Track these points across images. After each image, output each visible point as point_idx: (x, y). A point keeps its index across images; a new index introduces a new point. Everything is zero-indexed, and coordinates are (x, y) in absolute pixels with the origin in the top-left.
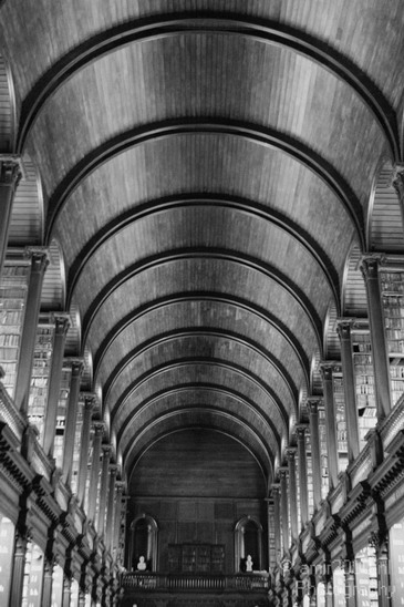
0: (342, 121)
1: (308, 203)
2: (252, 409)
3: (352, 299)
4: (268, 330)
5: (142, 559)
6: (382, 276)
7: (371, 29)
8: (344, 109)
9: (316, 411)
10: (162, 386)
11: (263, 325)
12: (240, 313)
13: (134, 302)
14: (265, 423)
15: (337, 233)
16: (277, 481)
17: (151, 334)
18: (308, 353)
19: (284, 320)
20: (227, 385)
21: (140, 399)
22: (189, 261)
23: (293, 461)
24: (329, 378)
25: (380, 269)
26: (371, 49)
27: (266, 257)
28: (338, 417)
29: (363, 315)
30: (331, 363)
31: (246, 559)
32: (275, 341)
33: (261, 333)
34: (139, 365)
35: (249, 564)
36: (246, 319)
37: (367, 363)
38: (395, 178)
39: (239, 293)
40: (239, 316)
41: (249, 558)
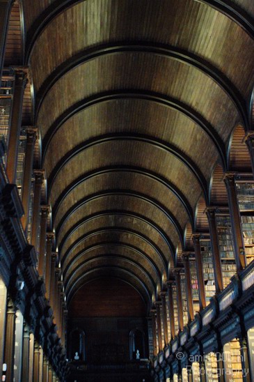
0: (196, 140)
1: (177, 173)
2: (139, 268)
3: (200, 223)
4: (151, 230)
5: (77, 354)
6: (217, 218)
7: (213, 106)
8: (198, 136)
9: (179, 276)
11: (149, 227)
13: (79, 217)
14: (147, 276)
15: (193, 190)
16: (154, 308)
18: (174, 244)
19: (161, 226)
20: (125, 255)
22: (110, 196)
23: (164, 299)
24: (187, 260)
25: (216, 214)
26: (212, 114)
27: (152, 196)
28: (192, 282)
29: (207, 231)
30: (188, 253)
31: (136, 352)
32: (155, 235)
33: (147, 230)
35: (138, 355)
36: (139, 223)
37: (208, 257)
38: (224, 178)
39: (135, 211)
40: (135, 222)
41: (138, 351)
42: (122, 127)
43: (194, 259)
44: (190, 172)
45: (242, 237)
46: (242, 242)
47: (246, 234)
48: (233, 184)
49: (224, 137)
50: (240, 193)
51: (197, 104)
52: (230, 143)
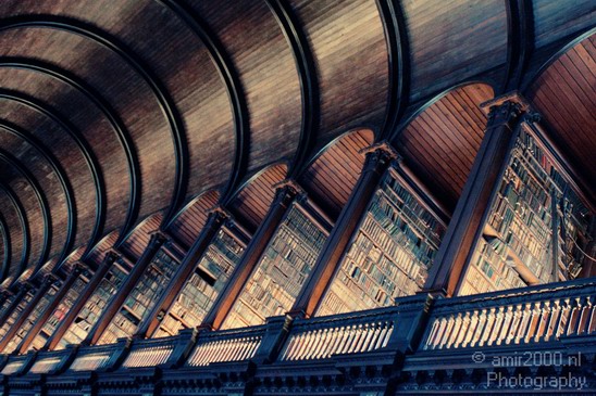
0: (216, 140)
1: (157, 160)
4: (63, 203)
6: (161, 253)
7: (272, 116)
8: (223, 137)
9: (48, 287)
11: (62, 197)
12: (53, 176)
14: (5, 255)
15: (158, 196)
18: (77, 243)
19: (79, 207)
22: (48, 118)
24: (76, 275)
25: (163, 247)
26: (263, 125)
27: (102, 162)
28: (61, 306)
29: (133, 259)
30: (86, 267)
32: (61, 213)
33: (56, 199)
36: (54, 183)
38: (213, 211)
39: (64, 163)
40: (50, 176)
42: (141, 46)
43: (88, 281)
44: (174, 172)
45: (175, 298)
46: (170, 305)
47: (184, 298)
48: (218, 227)
49: (255, 163)
50: (216, 244)
51: (256, 98)
52: (255, 177)
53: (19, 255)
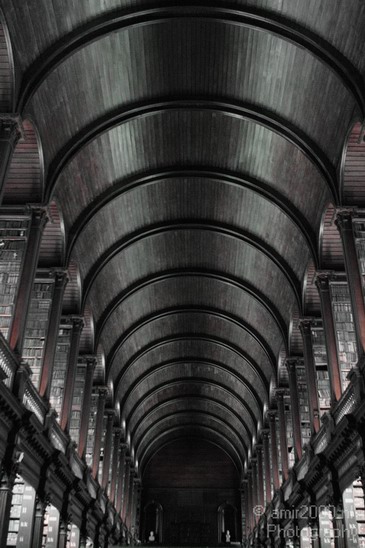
0: (272, 277)
1: (256, 315)
2: (228, 428)
5: (152, 533)
8: (273, 272)
9: (267, 439)
10: (165, 413)
11: (233, 378)
12: (217, 370)
14: (237, 438)
15: (274, 336)
16: (246, 478)
17: (158, 383)
18: (262, 400)
19: (246, 377)
20: (210, 411)
21: (151, 422)
23: (255, 467)
24: (274, 421)
25: (297, 367)
27: (232, 340)
29: (288, 386)
30: (273, 411)
31: (226, 533)
32: (241, 388)
33: (231, 382)
34: (149, 402)
35: (228, 537)
36: (222, 374)
39: (216, 358)
40: (216, 372)
41: (228, 532)
42: (185, 261)
43: (278, 419)
44: (269, 315)
45: (316, 396)
46: (317, 403)
47: (322, 393)
48: (309, 332)
49: (299, 274)
50: (316, 342)
51: (268, 236)
52: (305, 282)
53: (242, 431)
